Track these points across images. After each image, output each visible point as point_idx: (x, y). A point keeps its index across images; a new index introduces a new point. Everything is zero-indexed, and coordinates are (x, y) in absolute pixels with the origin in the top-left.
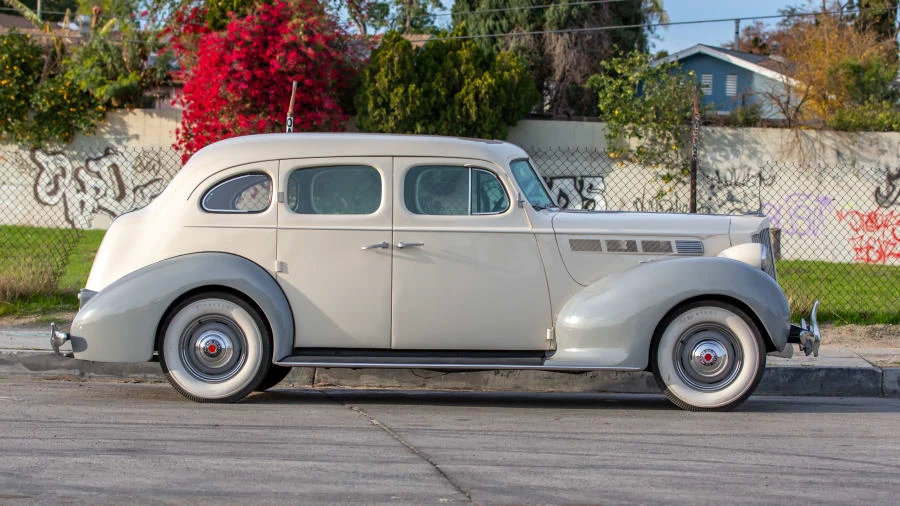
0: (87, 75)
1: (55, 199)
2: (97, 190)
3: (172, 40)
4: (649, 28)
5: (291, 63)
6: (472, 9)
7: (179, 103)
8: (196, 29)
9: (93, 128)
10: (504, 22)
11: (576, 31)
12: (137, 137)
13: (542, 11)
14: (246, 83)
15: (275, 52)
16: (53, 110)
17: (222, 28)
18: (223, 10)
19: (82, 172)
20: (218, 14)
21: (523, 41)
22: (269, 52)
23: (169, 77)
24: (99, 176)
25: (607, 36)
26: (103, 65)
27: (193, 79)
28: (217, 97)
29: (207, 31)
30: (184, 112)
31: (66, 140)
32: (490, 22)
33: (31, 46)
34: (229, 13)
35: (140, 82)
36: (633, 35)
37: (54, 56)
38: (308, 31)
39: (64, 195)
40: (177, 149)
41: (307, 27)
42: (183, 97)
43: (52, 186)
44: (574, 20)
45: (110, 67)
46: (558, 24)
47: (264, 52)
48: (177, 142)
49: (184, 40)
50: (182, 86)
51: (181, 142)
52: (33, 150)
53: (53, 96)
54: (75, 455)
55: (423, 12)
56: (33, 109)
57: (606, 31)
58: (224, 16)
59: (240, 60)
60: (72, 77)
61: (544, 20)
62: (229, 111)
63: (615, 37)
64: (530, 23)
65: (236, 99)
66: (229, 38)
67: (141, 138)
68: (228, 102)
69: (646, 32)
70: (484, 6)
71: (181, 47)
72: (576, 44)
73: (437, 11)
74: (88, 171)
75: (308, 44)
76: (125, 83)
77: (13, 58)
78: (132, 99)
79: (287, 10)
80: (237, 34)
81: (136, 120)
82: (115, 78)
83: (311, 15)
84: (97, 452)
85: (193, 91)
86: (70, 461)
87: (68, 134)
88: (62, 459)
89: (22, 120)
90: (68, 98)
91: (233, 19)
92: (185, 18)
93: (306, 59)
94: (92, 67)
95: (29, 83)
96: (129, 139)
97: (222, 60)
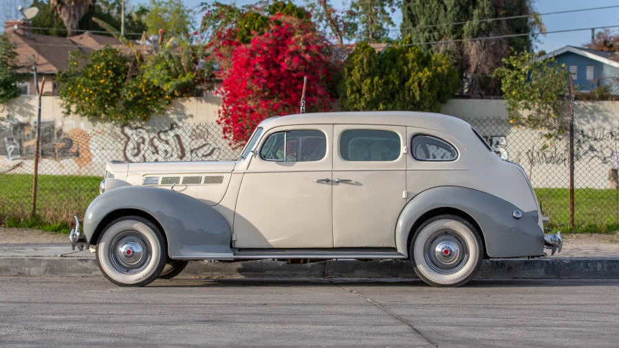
0: (158, 76)
1: (138, 159)
2: (166, 152)
3: (215, 50)
4: (533, 35)
5: (295, 65)
6: (414, 26)
7: (220, 92)
8: (230, 43)
9: (162, 111)
10: (436, 34)
11: (484, 39)
12: (192, 116)
13: (461, 26)
14: (265, 78)
15: (284, 57)
16: (136, 99)
17: (248, 42)
18: (248, 30)
19: (155, 140)
20: (245, 33)
21: (449, 46)
22: (280, 57)
23: (213, 76)
24: (167, 142)
25: (505, 41)
26: (168, 68)
27: (229, 76)
28: (246, 88)
29: (238, 44)
30: (224, 99)
31: (145, 119)
32: (427, 34)
33: (120, 57)
34: (253, 32)
35: (194, 79)
36: (523, 41)
37: (135, 63)
38: (306, 43)
39: (144, 156)
40: (219, 123)
41: (305, 40)
42: (222, 89)
43: (136, 151)
44: (483, 31)
45: (173, 69)
46: (472, 34)
47: (277, 58)
48: (219, 119)
49: (223, 50)
50: (221, 81)
51: (222, 119)
52: (122, 127)
53: (135, 90)
54: (176, 325)
55: (381, 28)
56: (122, 99)
57: (505, 38)
58: (249, 34)
59: (260, 63)
60: (148, 77)
61: (463, 32)
62: (254, 97)
63: (511, 42)
64: (453, 34)
65: (259, 89)
66: (252, 49)
67: (195, 117)
68: (252, 91)
69: (531, 38)
70: (422, 23)
71: (220, 55)
72: (485, 48)
73: (390, 27)
74: (159, 138)
75: (307, 51)
76: (184, 80)
77: (108, 65)
78: (189, 90)
79: (292, 28)
80: (258, 46)
81: (191, 105)
82: (176, 77)
83: (307, 32)
84: (190, 322)
85: (229, 84)
86: (173, 328)
87: (146, 115)
88: (168, 327)
89: (114, 106)
90: (146, 91)
91: (255, 35)
92: (223, 36)
93: (305, 62)
94: (161, 70)
95: (119, 82)
96: (186, 118)
97: (248, 64)
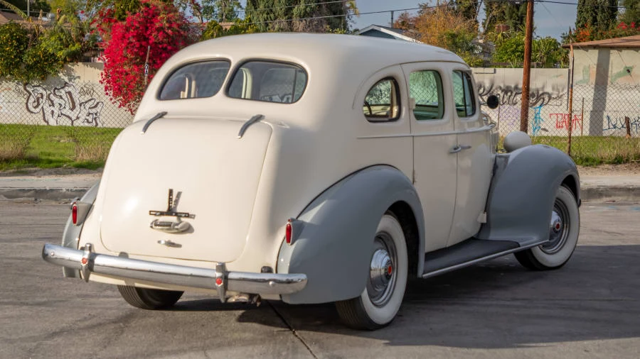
0: (53, 45)
1: (38, 110)
2: (60, 105)
3: (98, 26)
4: (348, 17)
5: (160, 38)
6: (256, 9)
7: (101, 60)
8: (110, 21)
9: (57, 72)
10: (272, 15)
11: (309, 19)
12: (79, 77)
13: (291, 9)
14: (137, 48)
15: (152, 32)
16: (36, 63)
17: (124, 20)
18: (123, 10)
19: (52, 95)
20: (121, 12)
21: (282, 25)
22: (148, 33)
23: (96, 46)
24: (61, 97)
25: (325, 21)
26: (61, 40)
27: (109, 46)
28: (121, 56)
29: (116, 21)
30: (105, 64)
31: (43, 79)
32: (265, 15)
33: (22, 30)
34: (127, 12)
35: (81, 49)
36: (338, 21)
37: (35, 35)
38: (168, 21)
39: (42, 107)
40: (102, 83)
41: (168, 19)
42: (104, 56)
43: (36, 104)
44: (308, 14)
45: (64, 41)
46: (300, 16)
47: (146, 32)
48: (101, 79)
49: (104, 26)
50: (103, 50)
51: (104, 80)
52: (25, 85)
53: (35, 56)
55: (232, 10)
56: (24, 63)
57: (325, 19)
58: (124, 14)
59: (133, 36)
60: (45, 46)
61: (293, 14)
62: (128, 63)
63: (329, 22)
64: (285, 15)
65: (132, 57)
66: (127, 25)
67: (81, 78)
68: (127, 58)
69: (347, 19)
70: (261, 7)
71: (102, 30)
72: (309, 26)
73: (239, 10)
74: (55, 94)
75: (169, 28)
76: (73, 49)
77: (11, 34)
78: (76, 57)
79: (157, 10)
80: (131, 23)
81: (79, 69)
82: (67, 46)
83: (170, 12)
85: (109, 52)
87: (44, 75)
89: (18, 68)
90: (43, 57)
91: (129, 15)
92: (104, 14)
93: (168, 36)
94: (55, 41)
95: (22, 49)
96: (75, 79)
97: (124, 37)
